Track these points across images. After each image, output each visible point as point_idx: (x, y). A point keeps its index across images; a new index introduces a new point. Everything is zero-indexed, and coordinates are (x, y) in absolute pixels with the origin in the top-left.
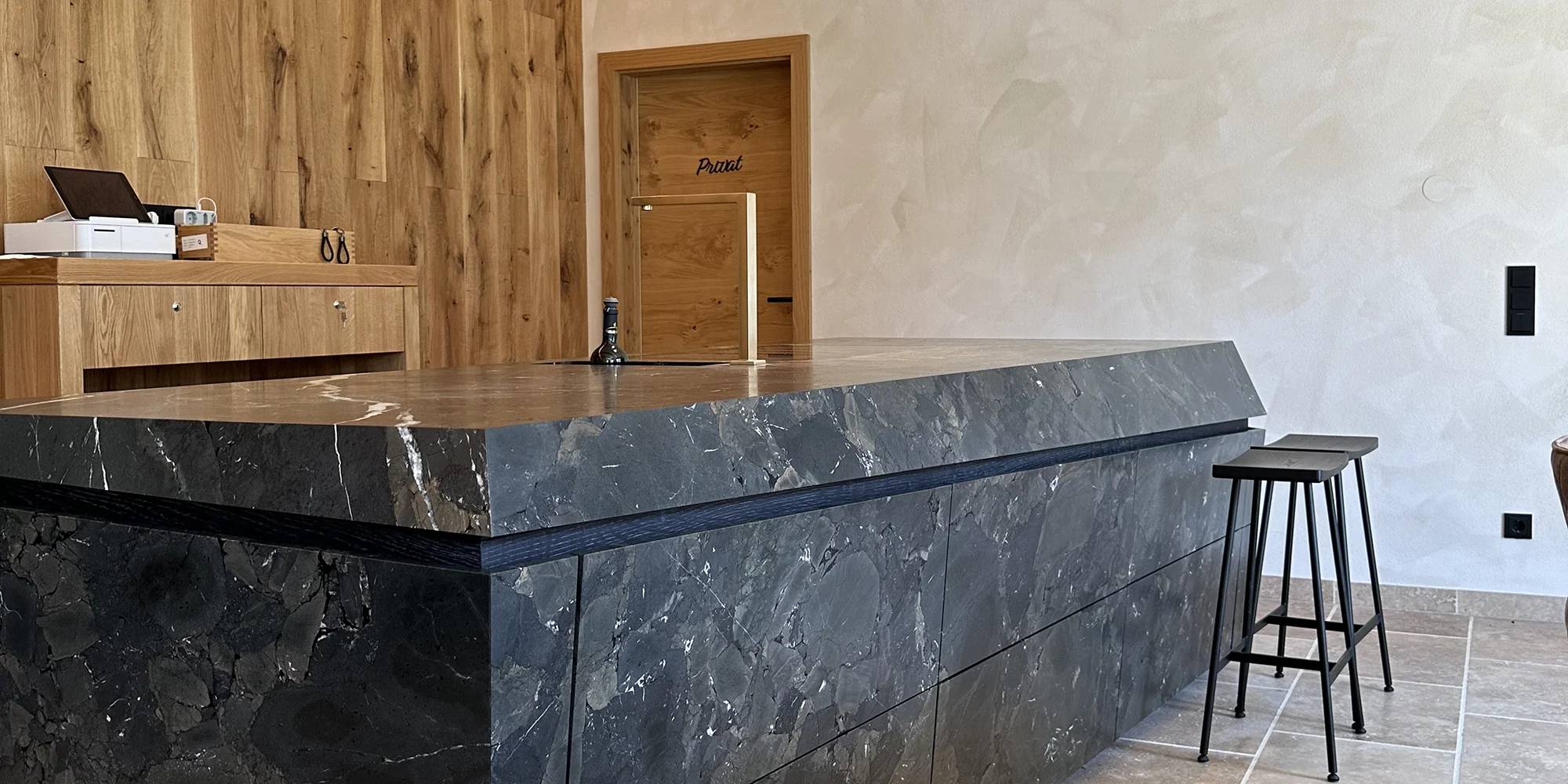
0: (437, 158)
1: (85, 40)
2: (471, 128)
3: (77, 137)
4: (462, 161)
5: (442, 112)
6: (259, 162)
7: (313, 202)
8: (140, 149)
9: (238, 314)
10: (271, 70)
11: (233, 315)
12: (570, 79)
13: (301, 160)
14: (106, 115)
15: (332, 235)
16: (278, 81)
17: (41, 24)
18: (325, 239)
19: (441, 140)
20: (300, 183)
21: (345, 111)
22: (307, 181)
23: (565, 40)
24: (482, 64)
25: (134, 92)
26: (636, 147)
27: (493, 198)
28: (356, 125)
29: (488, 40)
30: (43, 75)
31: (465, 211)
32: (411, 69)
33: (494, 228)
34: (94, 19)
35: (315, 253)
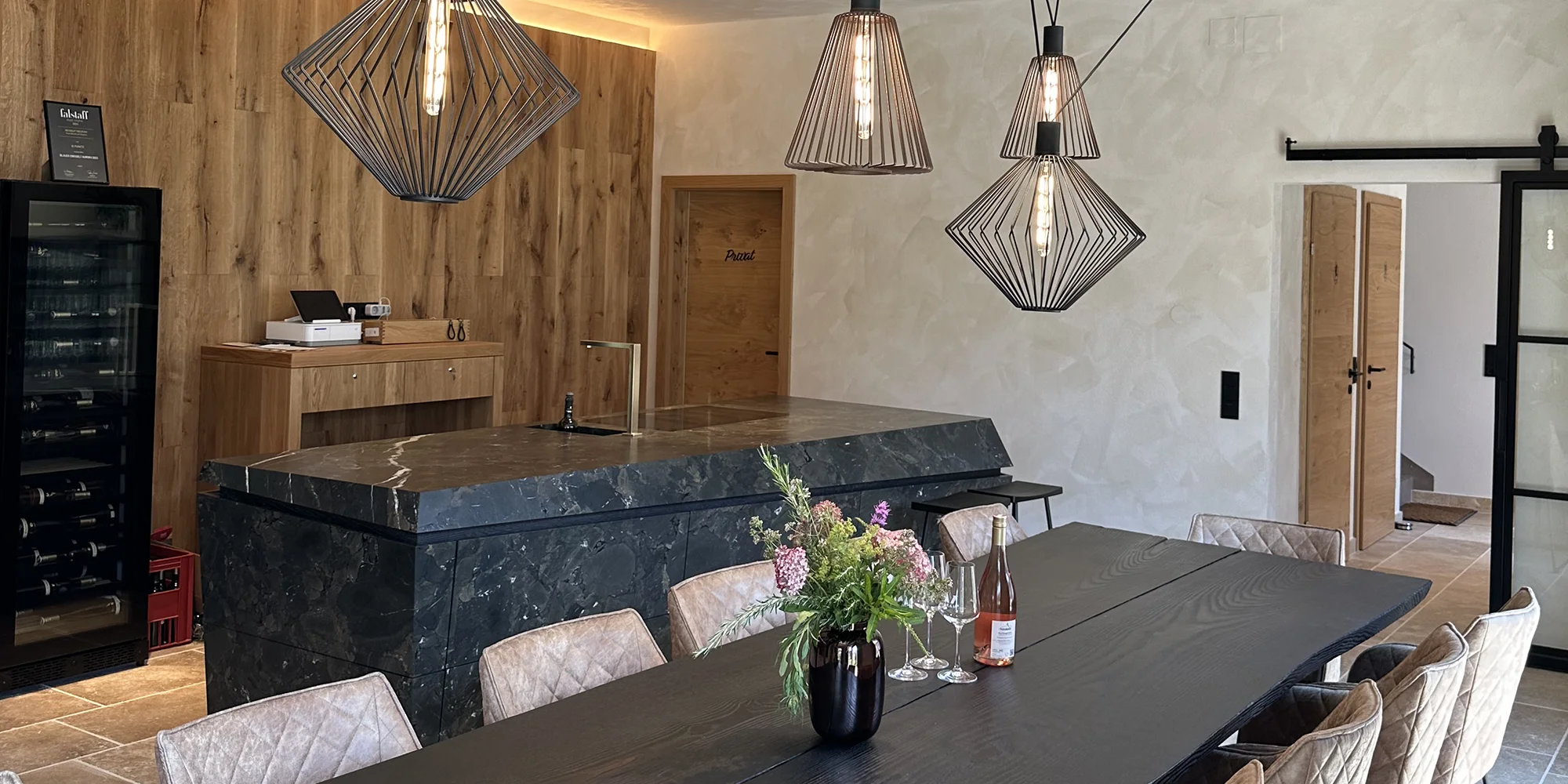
0: (539, 256)
1: (318, 211)
2: (565, 235)
3: (311, 267)
4: (557, 256)
5: (544, 226)
6: (420, 272)
7: (453, 293)
8: (347, 270)
9: (391, 378)
10: (432, 212)
11: (387, 378)
12: (641, 194)
13: (447, 268)
14: (328, 252)
15: (455, 323)
16: (435, 220)
17: (294, 204)
18: (451, 326)
19: (543, 244)
20: (445, 282)
21: (477, 234)
22: (450, 280)
23: (639, 168)
24: (575, 192)
25: (345, 237)
26: (686, 238)
27: (578, 281)
28: (485, 242)
29: (581, 175)
30: (293, 233)
31: (558, 288)
32: (524, 201)
33: (577, 299)
34: (324, 197)
35: (444, 336)
